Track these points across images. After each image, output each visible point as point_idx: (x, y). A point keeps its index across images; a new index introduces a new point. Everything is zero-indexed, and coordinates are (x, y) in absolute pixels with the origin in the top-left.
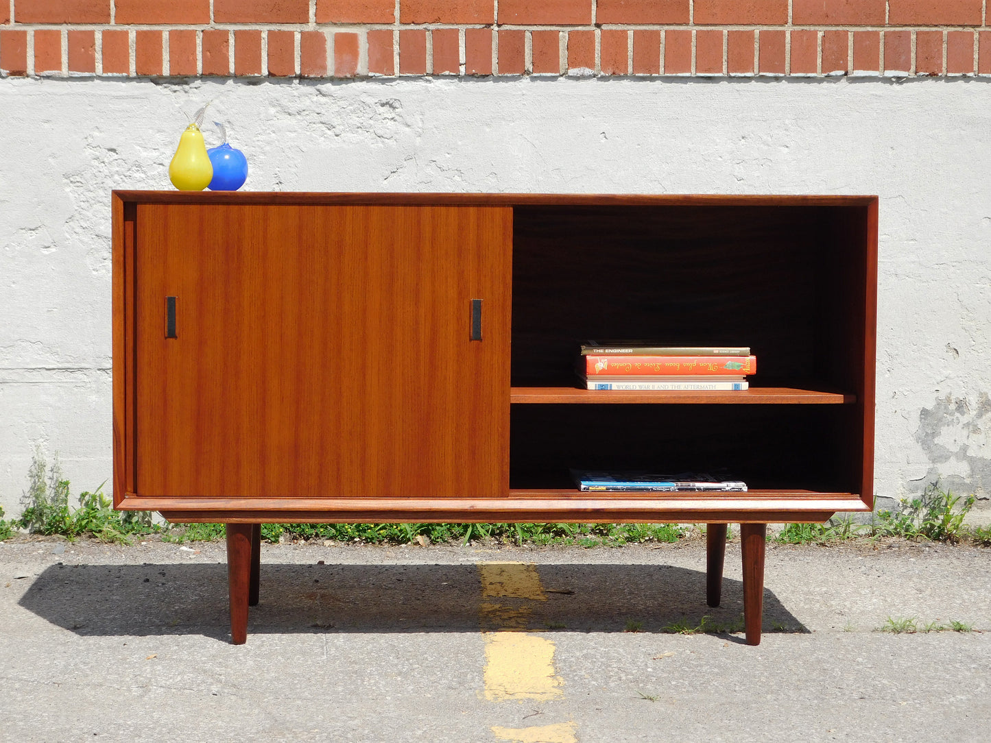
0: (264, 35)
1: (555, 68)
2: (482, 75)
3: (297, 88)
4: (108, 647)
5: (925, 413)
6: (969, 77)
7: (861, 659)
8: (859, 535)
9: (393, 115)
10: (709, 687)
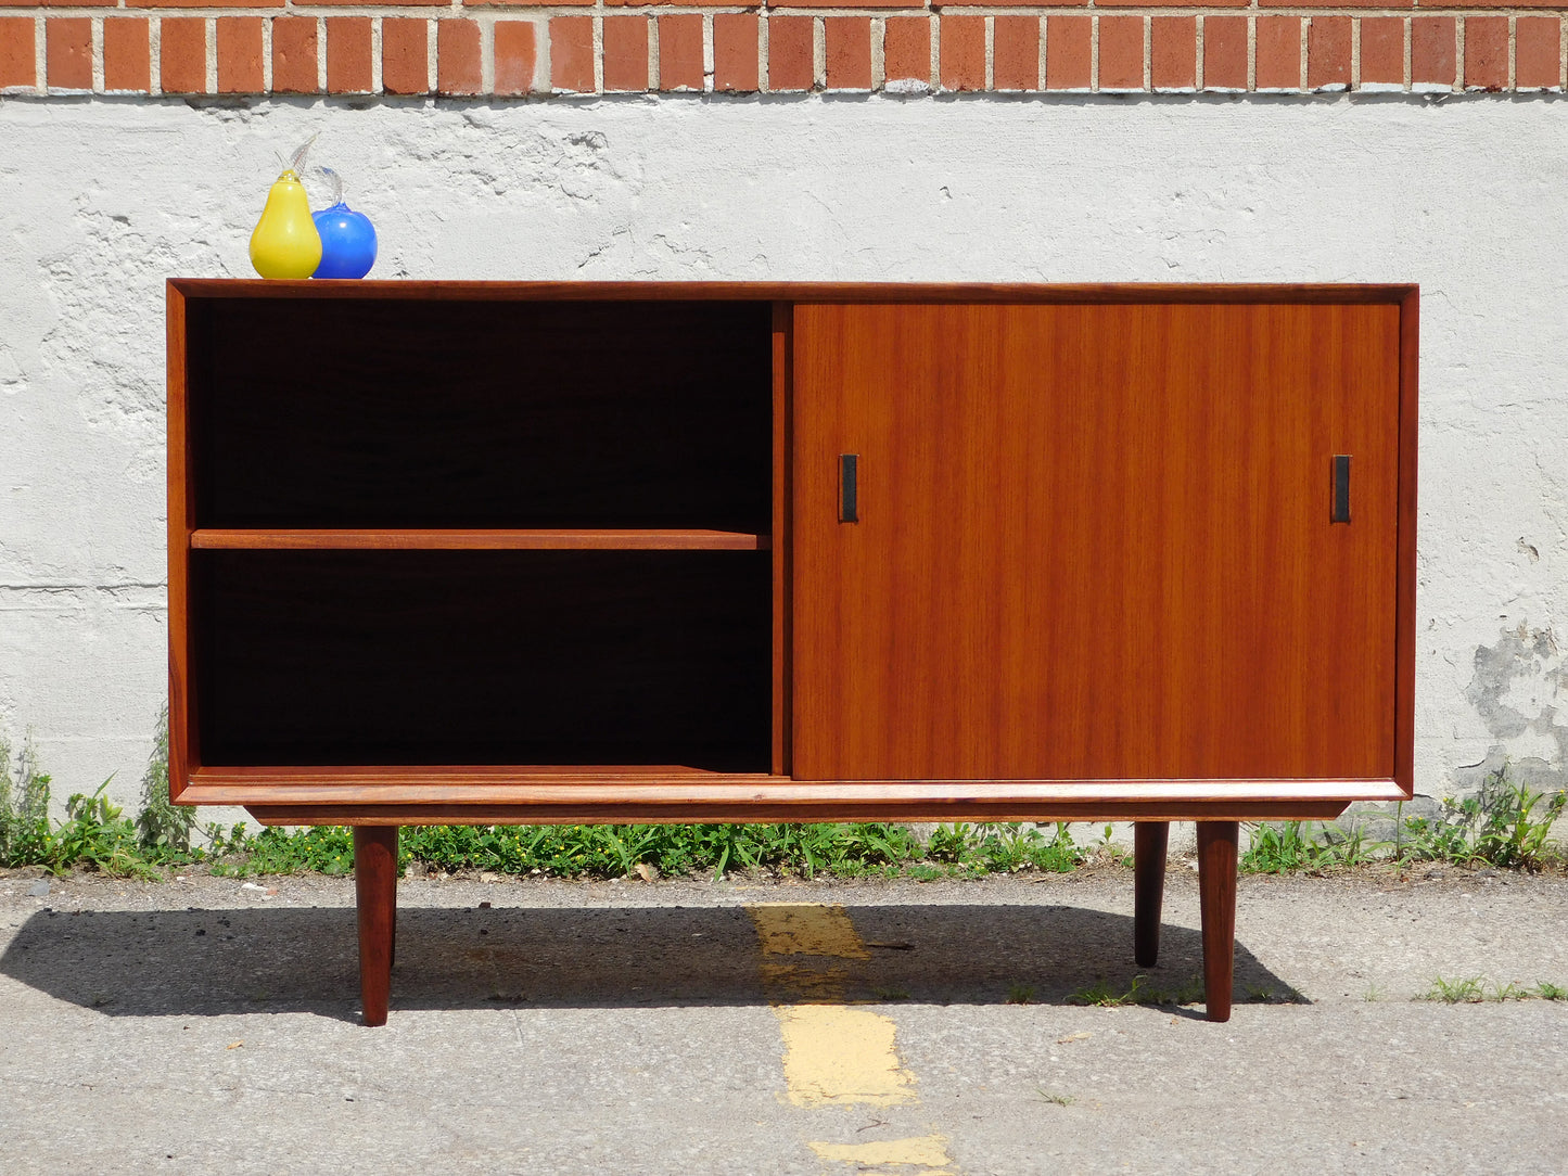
0: (377, 26)
1: (864, 80)
2: (741, 92)
3: (431, 114)
4: (160, 1032)
5: (1482, 654)
6: (1552, 93)
7: (1396, 1041)
8: (1374, 859)
9: (593, 159)
10: (1153, 1084)
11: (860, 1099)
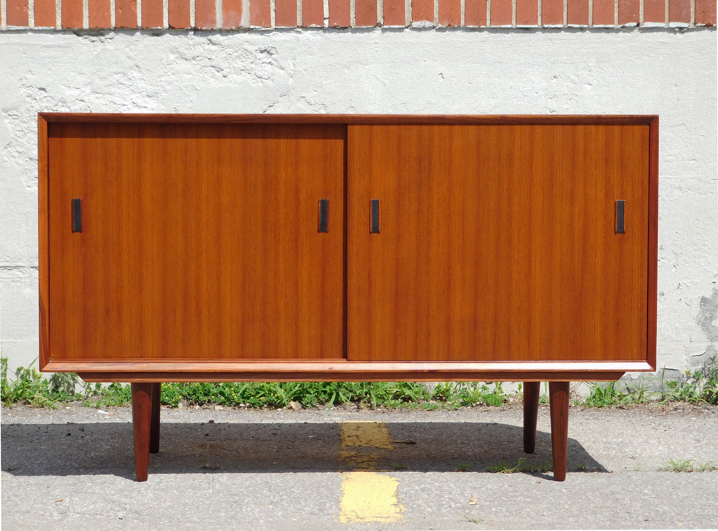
1: (402, 22)
2: (342, 28)
3: (192, 38)
4: (36, 484)
5: (704, 300)
7: (647, 491)
8: (651, 400)
9: (270, 60)
10: (522, 513)
11: (375, 519)
